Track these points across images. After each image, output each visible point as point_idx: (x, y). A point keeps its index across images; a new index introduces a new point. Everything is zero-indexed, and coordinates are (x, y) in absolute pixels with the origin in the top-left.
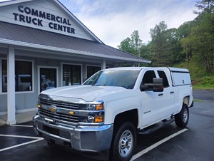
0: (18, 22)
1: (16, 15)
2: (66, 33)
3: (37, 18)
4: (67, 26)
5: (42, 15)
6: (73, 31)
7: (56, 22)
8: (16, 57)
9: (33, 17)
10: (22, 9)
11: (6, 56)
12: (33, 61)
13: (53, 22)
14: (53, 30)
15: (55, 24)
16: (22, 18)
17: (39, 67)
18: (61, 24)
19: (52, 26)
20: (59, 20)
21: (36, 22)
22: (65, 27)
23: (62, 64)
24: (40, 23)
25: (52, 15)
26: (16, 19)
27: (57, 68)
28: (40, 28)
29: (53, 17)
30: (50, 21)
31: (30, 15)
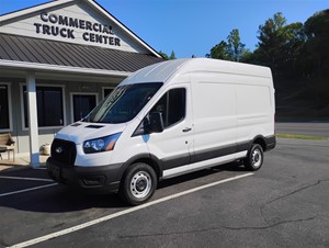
0: (41, 35)
1: (37, 25)
2: (108, 46)
3: (68, 27)
4: (109, 35)
5: (73, 23)
6: (117, 43)
7: (93, 32)
8: (37, 81)
9: (61, 27)
10: (46, 17)
11: (24, 81)
12: (63, 86)
13: (89, 31)
14: (89, 43)
15: (91, 35)
16: (46, 30)
17: (71, 94)
18: (99, 34)
19: (88, 37)
20: (97, 28)
21: (65, 33)
22: (105, 38)
23: (103, 88)
24: (70, 35)
25: (88, 22)
26: (38, 32)
27: (97, 94)
28: (70, 40)
29: (89, 26)
30: (85, 31)
31: (56, 25)
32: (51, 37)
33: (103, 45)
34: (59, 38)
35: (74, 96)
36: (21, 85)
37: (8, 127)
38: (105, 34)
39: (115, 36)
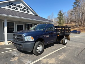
2: (26, 13)
3: (16, 7)
4: (27, 10)
6: (29, 12)
8: (7, 21)
10: (10, 4)
11: (3, 20)
12: (14, 22)
16: (10, 7)
17: (17, 24)
19: (21, 10)
23: (25, 23)
26: (8, 7)
27: (23, 25)
28: (17, 10)
29: (22, 7)
31: (13, 6)
32: (12, 9)
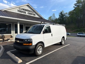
0: (19, 13)
1: (18, 10)
2: (33, 16)
3: (25, 11)
5: (26, 10)
6: (35, 15)
7: (30, 12)
9: (23, 11)
10: (20, 9)
12: (23, 24)
13: (29, 12)
14: (29, 15)
15: (29, 13)
16: (20, 11)
17: (25, 26)
18: (31, 13)
24: (25, 13)
25: (29, 10)
26: (18, 12)
28: (25, 14)
29: (29, 11)
30: (28, 12)
31: (22, 10)
32: (21, 13)
33: (32, 15)
34: (23, 13)
35: (26, 27)
36: (14, 24)
37: (11, 34)
38: (32, 13)
39: (34, 13)
